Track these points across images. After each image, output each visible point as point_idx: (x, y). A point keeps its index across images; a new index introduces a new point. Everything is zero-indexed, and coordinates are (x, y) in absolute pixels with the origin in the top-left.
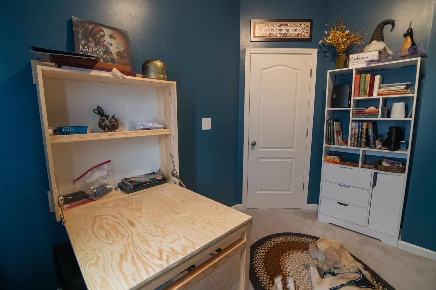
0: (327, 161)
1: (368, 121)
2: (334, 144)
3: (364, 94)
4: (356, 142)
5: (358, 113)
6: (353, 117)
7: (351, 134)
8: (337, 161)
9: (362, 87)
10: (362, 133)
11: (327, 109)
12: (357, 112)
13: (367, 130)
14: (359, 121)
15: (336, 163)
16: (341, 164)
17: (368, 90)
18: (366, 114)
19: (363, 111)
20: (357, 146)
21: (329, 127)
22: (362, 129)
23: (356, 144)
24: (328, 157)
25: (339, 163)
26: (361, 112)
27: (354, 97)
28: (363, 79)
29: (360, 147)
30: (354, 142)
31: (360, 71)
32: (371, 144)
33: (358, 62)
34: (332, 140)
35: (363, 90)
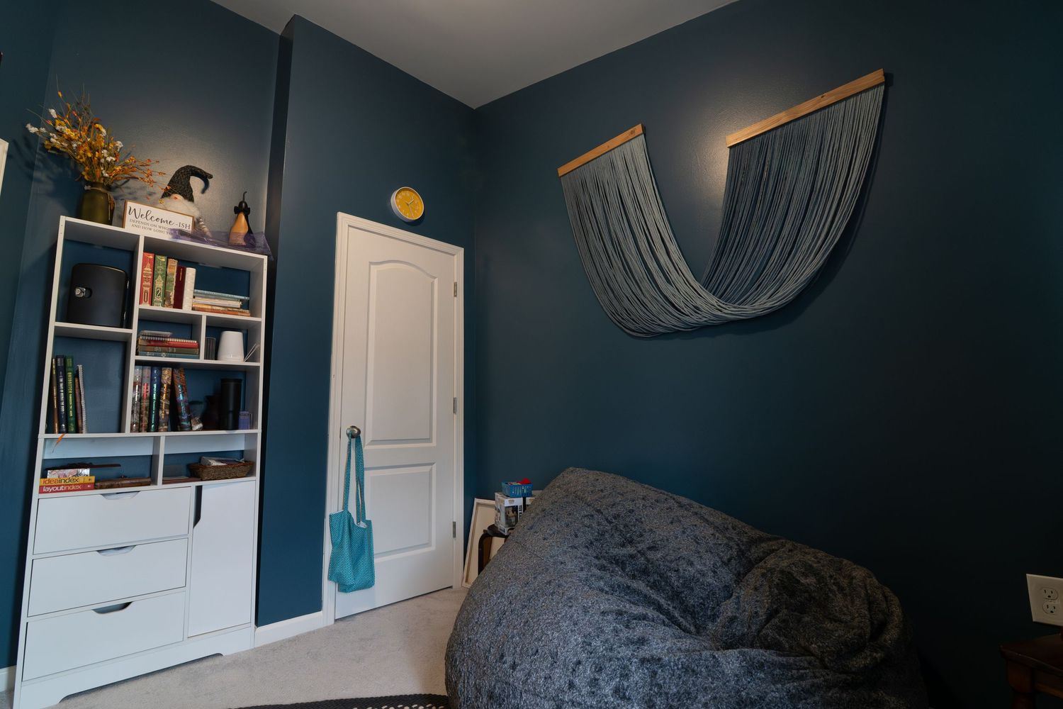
0: (51, 486)
1: (174, 366)
2: (78, 430)
3: (164, 301)
4: (145, 419)
5: (152, 343)
6: (137, 354)
7: (134, 399)
8: (87, 481)
9: (159, 284)
10: (159, 394)
11: (53, 323)
12: (150, 341)
13: (172, 387)
14: (152, 365)
15: (84, 487)
16: (101, 488)
17: (172, 294)
18: (170, 349)
19: (162, 341)
20: (148, 430)
21: (61, 380)
22: (160, 386)
23: (145, 424)
24: (52, 475)
25: (95, 487)
26: (159, 344)
27: (140, 303)
28: (160, 268)
29: (157, 430)
30: (141, 419)
31: (154, 247)
32: (184, 421)
33: (148, 224)
34: (72, 419)
35: (161, 292)
